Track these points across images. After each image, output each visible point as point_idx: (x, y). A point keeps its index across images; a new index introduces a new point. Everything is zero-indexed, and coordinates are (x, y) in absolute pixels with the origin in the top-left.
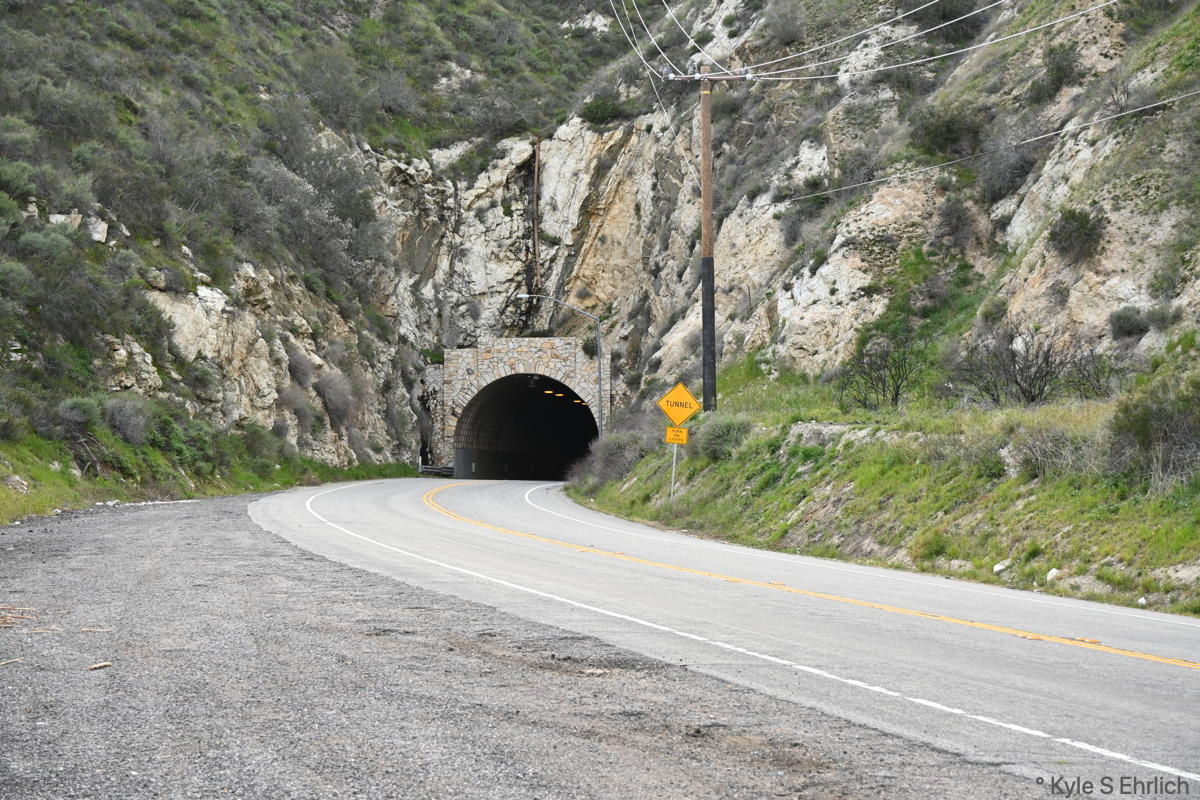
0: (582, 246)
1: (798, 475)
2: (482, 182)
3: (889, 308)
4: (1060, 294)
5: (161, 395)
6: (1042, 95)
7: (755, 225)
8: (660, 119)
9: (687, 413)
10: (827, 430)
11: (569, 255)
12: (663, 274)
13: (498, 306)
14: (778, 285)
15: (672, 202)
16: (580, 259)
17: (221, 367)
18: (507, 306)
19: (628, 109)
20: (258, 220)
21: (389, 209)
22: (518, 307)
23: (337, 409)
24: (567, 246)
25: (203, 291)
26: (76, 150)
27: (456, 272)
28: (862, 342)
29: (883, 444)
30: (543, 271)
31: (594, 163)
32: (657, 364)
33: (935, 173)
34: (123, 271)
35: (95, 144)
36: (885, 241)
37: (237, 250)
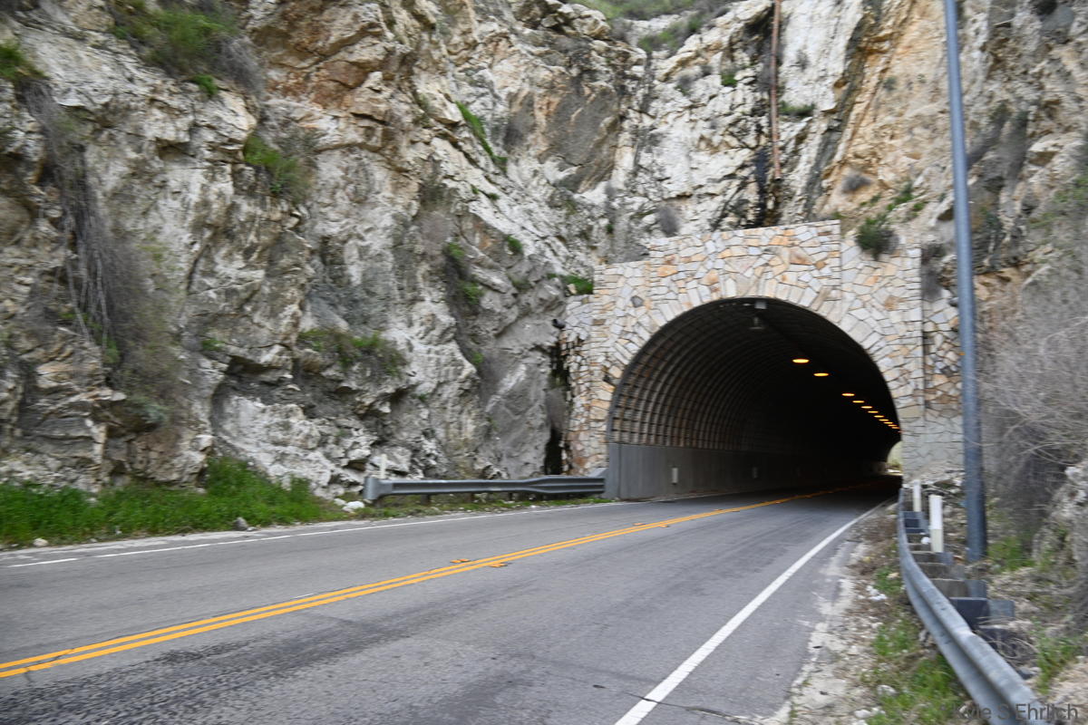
0: (851, 110)
2: (690, 46)
11: (830, 130)
13: (709, 216)
16: (848, 132)
18: (724, 216)
22: (742, 215)
24: (827, 113)
27: (641, 167)
30: (784, 157)
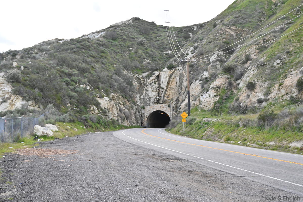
0: (167, 89)
1: (205, 127)
2: (151, 79)
3: (219, 99)
4: (248, 96)
5: (99, 115)
6: (244, 63)
7: (196, 85)
8: (180, 68)
9: (186, 117)
10: (209, 119)
11: (165, 91)
12: (181, 93)
13: (154, 99)
14: (200, 95)
15: (182, 82)
16: (167, 91)
17: (108, 110)
19: (175, 66)
20: (114, 85)
21: (136, 83)
22: (157, 99)
23: (127, 117)
24: (165, 89)
25: (105, 97)
26: (84, 75)
27: (146, 94)
28: (215, 104)
29: (219, 122)
30: (161, 93)
31: (169, 75)
32: (180, 109)
33: (227, 76)
34: (92, 94)
35: (87, 74)
36: (219, 87)
37: (111, 91)
